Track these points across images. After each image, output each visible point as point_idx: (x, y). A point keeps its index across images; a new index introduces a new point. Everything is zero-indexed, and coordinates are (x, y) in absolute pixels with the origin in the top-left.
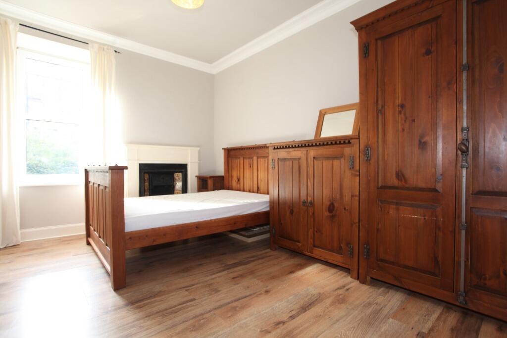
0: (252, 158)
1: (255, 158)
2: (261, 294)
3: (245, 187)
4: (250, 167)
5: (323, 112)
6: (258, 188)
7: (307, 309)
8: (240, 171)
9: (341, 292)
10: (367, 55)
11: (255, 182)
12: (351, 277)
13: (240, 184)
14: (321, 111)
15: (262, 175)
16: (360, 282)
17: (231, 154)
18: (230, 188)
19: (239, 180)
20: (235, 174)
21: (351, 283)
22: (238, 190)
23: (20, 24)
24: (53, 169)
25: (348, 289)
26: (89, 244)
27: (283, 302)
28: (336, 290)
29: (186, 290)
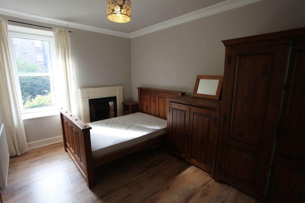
0: (156, 97)
1: (157, 97)
2: (165, 190)
3: (151, 112)
4: (154, 101)
5: (199, 78)
6: (159, 114)
7: (189, 200)
8: (148, 103)
9: (205, 187)
10: (230, 63)
11: (157, 111)
12: (210, 177)
13: (148, 110)
14: (198, 77)
15: (161, 107)
16: (215, 180)
17: (142, 91)
18: (142, 111)
19: (147, 107)
20: (145, 104)
21: (210, 181)
22: (146, 114)
23: (8, 20)
24: (28, 80)
25: (208, 186)
26: (66, 151)
27: (176, 195)
28: (202, 186)
29: (127, 187)
